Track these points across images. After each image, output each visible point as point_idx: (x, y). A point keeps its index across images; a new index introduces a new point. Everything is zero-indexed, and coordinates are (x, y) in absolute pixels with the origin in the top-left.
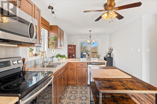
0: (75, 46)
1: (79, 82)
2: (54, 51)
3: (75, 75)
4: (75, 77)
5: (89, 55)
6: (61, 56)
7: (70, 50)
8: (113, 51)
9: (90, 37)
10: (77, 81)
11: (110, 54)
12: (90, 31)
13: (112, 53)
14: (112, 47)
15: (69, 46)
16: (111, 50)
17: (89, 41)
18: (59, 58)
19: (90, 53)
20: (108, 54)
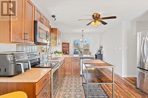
0: (68, 44)
1: (73, 73)
2: (54, 48)
3: (71, 68)
4: (71, 69)
5: (81, 52)
6: (58, 53)
7: (64, 48)
8: (103, 49)
9: (83, 36)
10: (72, 72)
11: (100, 51)
12: (83, 31)
13: (102, 51)
14: (102, 45)
15: (63, 44)
16: (101, 47)
17: (81, 40)
18: (57, 54)
19: (82, 51)
20: (99, 51)
